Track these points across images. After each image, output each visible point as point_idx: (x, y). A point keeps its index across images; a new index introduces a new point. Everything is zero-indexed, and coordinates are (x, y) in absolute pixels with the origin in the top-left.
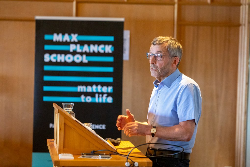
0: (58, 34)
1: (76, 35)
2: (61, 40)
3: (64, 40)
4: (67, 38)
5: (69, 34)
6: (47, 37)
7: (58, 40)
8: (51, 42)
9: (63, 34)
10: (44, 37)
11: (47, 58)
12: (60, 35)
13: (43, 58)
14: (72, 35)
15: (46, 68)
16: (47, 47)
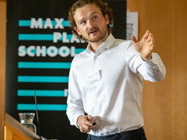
0: (37, 19)
1: (62, 20)
2: (41, 27)
3: (45, 27)
4: (49, 23)
5: (52, 19)
6: (22, 23)
7: (37, 27)
8: (28, 30)
9: (44, 19)
10: (18, 23)
11: (22, 51)
12: (40, 20)
13: (17, 51)
14: (57, 20)
15: (21, 65)
16: (22, 37)
